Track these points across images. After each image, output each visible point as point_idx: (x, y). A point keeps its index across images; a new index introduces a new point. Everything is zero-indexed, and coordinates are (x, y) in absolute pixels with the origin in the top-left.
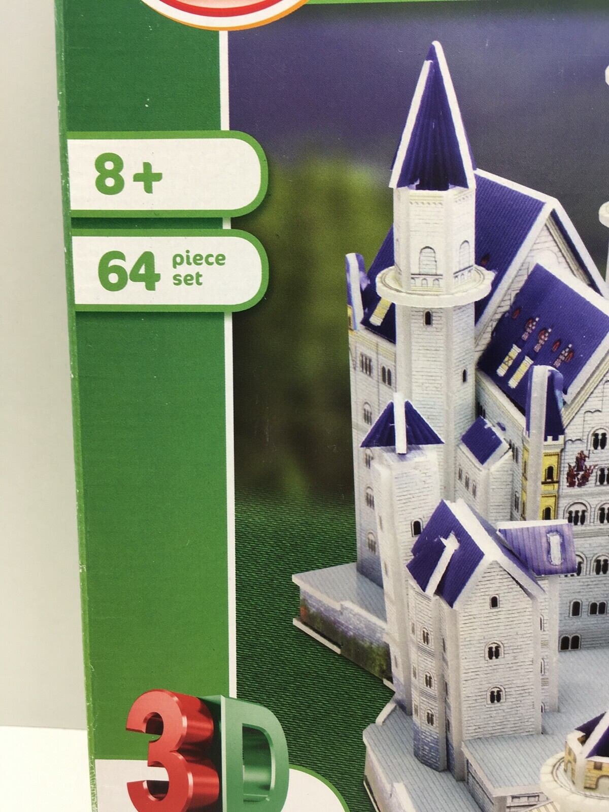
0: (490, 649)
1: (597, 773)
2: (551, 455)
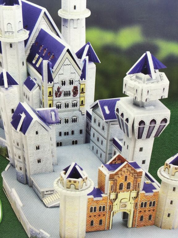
0: (37, 147)
1: (70, 183)
2: (50, 88)
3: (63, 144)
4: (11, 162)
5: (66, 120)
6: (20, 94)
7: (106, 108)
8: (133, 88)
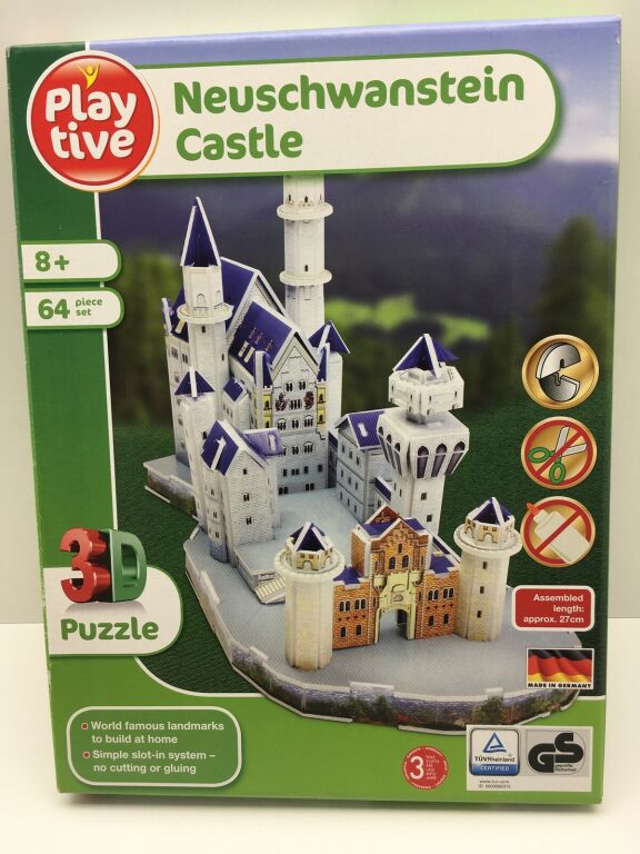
0: (245, 496)
1: (302, 560)
2: (267, 395)
3: (289, 490)
4: (200, 524)
5: (293, 448)
6: (218, 407)
7: (362, 427)
8: (405, 393)
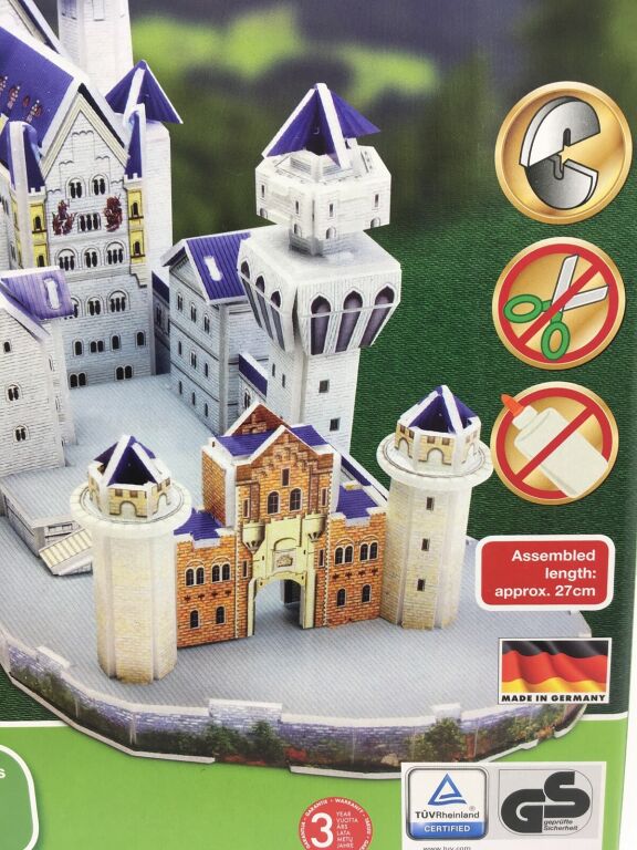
0: (10, 390)
1: (119, 500)
2: (36, 206)
3: (88, 379)
5: (91, 303)
7: (210, 262)
8: (287, 199)
